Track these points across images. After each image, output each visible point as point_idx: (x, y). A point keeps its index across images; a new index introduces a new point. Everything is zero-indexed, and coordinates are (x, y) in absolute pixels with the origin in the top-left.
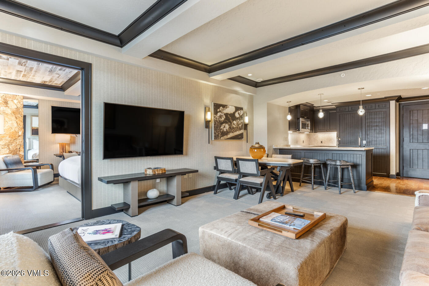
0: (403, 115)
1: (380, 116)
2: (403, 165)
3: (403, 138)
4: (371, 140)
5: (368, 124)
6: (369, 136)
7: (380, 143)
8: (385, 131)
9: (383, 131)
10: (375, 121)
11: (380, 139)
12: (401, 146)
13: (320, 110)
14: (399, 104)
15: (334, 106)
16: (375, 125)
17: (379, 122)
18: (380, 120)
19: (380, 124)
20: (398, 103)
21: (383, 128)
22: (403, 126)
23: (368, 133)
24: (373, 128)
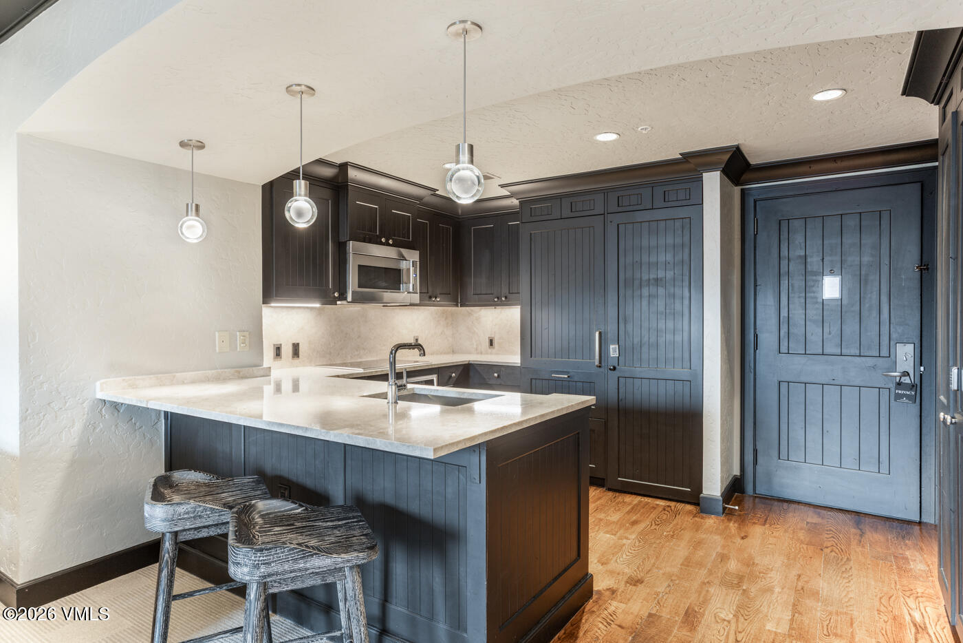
0: (755, 235)
1: (670, 241)
2: (755, 445)
3: (756, 336)
4: (637, 340)
5: (629, 274)
6: (629, 327)
7: (670, 355)
8: (686, 302)
9: (678, 306)
10: (653, 259)
11: (669, 337)
12: (747, 370)
13: (296, 183)
14: (742, 190)
15: (515, 202)
16: (652, 276)
17: (666, 263)
18: (669, 257)
19: (670, 274)
20: (737, 190)
21: (678, 291)
22: (756, 286)
23: (629, 311)
24: (645, 291)
